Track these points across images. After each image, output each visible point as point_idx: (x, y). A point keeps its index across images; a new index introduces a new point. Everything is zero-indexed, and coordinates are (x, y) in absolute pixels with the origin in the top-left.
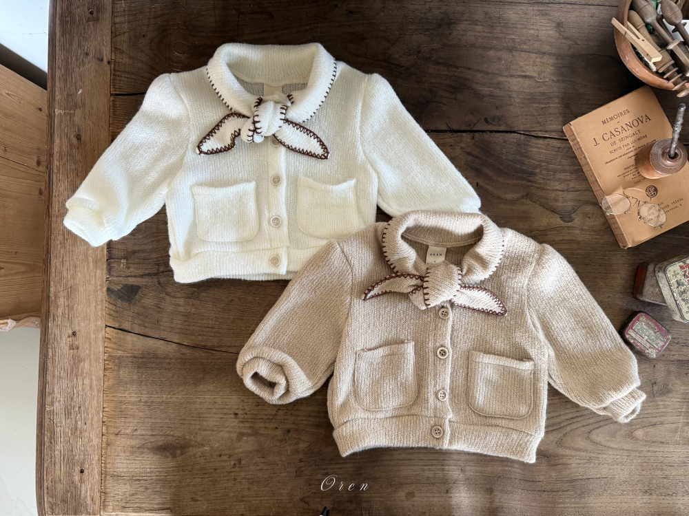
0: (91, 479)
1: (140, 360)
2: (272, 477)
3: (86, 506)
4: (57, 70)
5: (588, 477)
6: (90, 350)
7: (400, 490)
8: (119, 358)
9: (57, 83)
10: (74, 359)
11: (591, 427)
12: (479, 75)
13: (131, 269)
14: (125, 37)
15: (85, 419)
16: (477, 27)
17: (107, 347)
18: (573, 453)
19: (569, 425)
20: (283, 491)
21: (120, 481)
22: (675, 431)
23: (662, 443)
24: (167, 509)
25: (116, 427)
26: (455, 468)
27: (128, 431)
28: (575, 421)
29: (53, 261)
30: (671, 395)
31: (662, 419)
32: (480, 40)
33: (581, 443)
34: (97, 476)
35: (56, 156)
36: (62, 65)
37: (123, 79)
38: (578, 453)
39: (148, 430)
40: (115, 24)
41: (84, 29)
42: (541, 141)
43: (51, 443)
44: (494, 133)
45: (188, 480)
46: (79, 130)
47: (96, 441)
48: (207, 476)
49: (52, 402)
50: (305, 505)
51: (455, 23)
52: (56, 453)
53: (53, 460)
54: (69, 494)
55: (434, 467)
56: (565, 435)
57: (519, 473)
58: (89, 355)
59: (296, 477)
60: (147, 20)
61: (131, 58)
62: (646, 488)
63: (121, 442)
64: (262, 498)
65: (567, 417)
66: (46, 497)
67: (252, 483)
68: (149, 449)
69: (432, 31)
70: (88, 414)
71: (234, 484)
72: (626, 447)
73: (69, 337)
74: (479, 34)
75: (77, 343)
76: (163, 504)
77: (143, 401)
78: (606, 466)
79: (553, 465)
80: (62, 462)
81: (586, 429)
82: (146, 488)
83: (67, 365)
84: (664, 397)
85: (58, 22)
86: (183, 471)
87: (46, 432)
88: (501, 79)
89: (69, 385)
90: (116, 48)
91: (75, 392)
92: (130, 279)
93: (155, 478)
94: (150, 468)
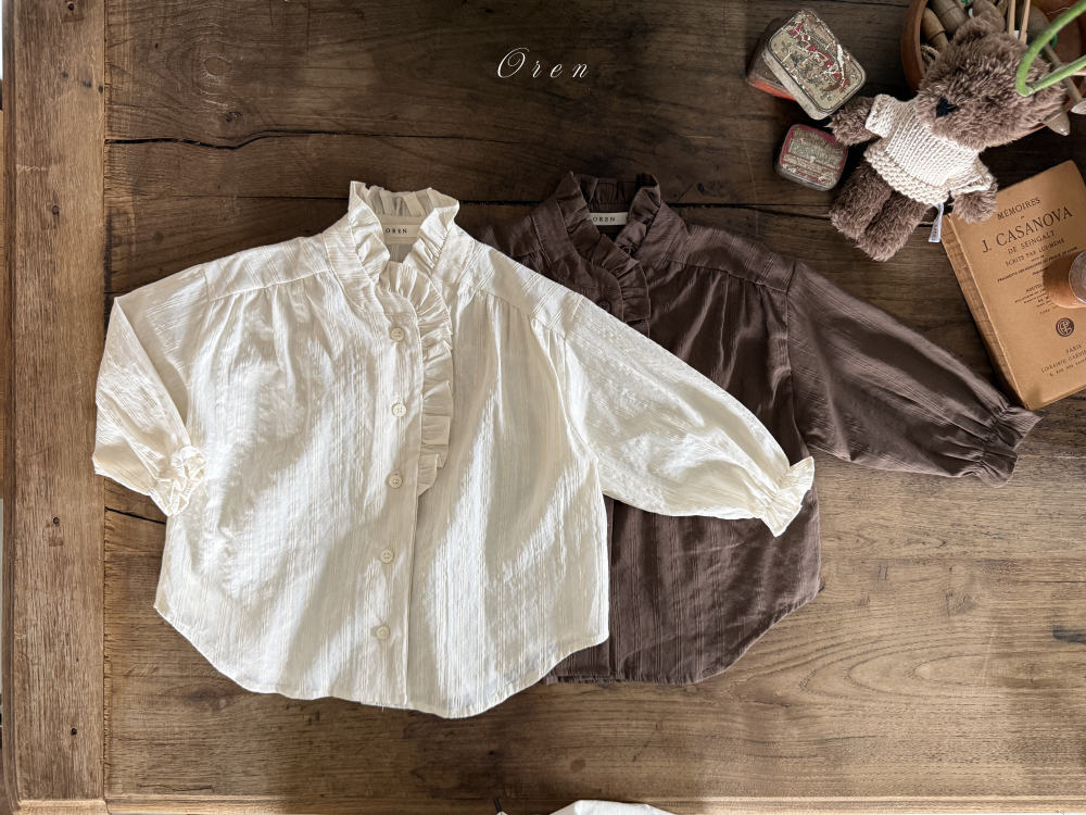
0: (88, 743)
2: (368, 739)
3: (82, 784)
4: (17, 100)
5: (847, 735)
6: (82, 547)
7: (563, 756)
8: (127, 559)
9: (18, 124)
10: (56, 560)
11: (854, 661)
12: (691, 115)
14: (126, 48)
15: (77, 652)
16: (688, 37)
17: (108, 542)
18: (825, 699)
19: (820, 658)
20: (385, 760)
21: (133, 747)
22: (980, 666)
23: (959, 684)
24: (208, 788)
25: (126, 666)
26: (645, 722)
27: (145, 671)
28: (829, 651)
29: (20, 408)
30: (974, 613)
31: (960, 648)
32: (693, 58)
33: (838, 685)
34: (97, 739)
35: (20, 240)
36: (25, 91)
37: (125, 116)
38: (833, 700)
39: (175, 670)
40: (109, 26)
41: (60, 34)
42: (785, 222)
43: (25, 689)
44: (712, 208)
45: (239, 745)
46: (56, 199)
47: (94, 687)
48: (268, 738)
49: (24, 627)
50: (418, 781)
51: (653, 30)
52: (33, 704)
53: (28, 715)
54: (55, 767)
55: (614, 722)
56: (814, 673)
57: (744, 731)
58: (81, 554)
59: (405, 738)
60: (162, 20)
61: (135, 82)
62: (934, 752)
63: (134, 687)
64: (352, 771)
65: (817, 647)
66: (18, 772)
67: (337, 748)
68: (176, 698)
69: (617, 43)
70: (80, 645)
71: (310, 750)
72: (906, 690)
73: (48, 526)
74: (691, 49)
75: (60, 536)
76: (201, 780)
78: (873, 718)
79: (795, 719)
80: (42, 718)
81: (846, 664)
82: (174, 757)
83: (46, 570)
84: (964, 617)
85: (16, 21)
86: (231, 730)
87: (16, 673)
88: (725, 121)
89: (50, 601)
90: (112, 66)
91: (60, 611)
93: (187, 741)
94: (180, 727)
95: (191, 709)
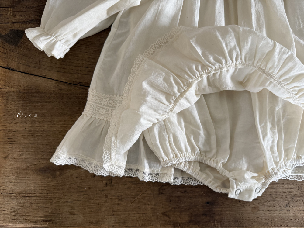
1: (25, 95)
8: (7, 93)
13: (17, 17)
20: (148, 207)
21: (9, 198)
24: (50, 221)
25: (4, 152)
27: (15, 155)
39: (32, 154)
45: (67, 197)
48: (82, 194)
50: (166, 219)
63: (10, 164)
67: (121, 200)
68: (33, 170)
71: (106, 201)
76: (46, 217)
77: (27, 129)
82: (31, 204)
86: (62, 189)
92: (15, 25)
93: (38, 195)
94: (34, 187)
95: (40, 177)
